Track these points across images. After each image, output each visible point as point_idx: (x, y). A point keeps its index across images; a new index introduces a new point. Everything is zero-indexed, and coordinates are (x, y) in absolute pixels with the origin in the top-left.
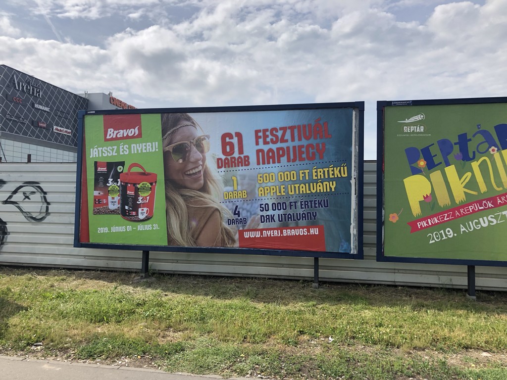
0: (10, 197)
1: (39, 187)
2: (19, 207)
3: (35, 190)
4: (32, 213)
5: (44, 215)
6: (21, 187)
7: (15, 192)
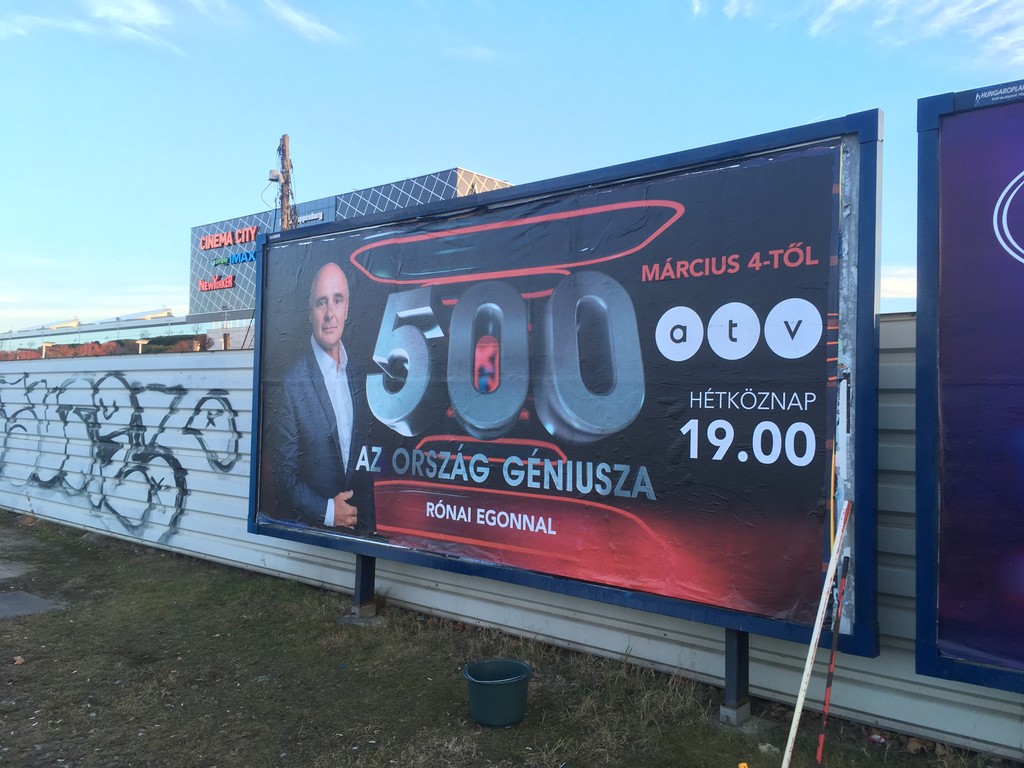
0: (191, 420)
1: (226, 401)
2: (201, 441)
3: (222, 408)
4: (219, 454)
5: (233, 457)
6: (204, 400)
7: (197, 410)
